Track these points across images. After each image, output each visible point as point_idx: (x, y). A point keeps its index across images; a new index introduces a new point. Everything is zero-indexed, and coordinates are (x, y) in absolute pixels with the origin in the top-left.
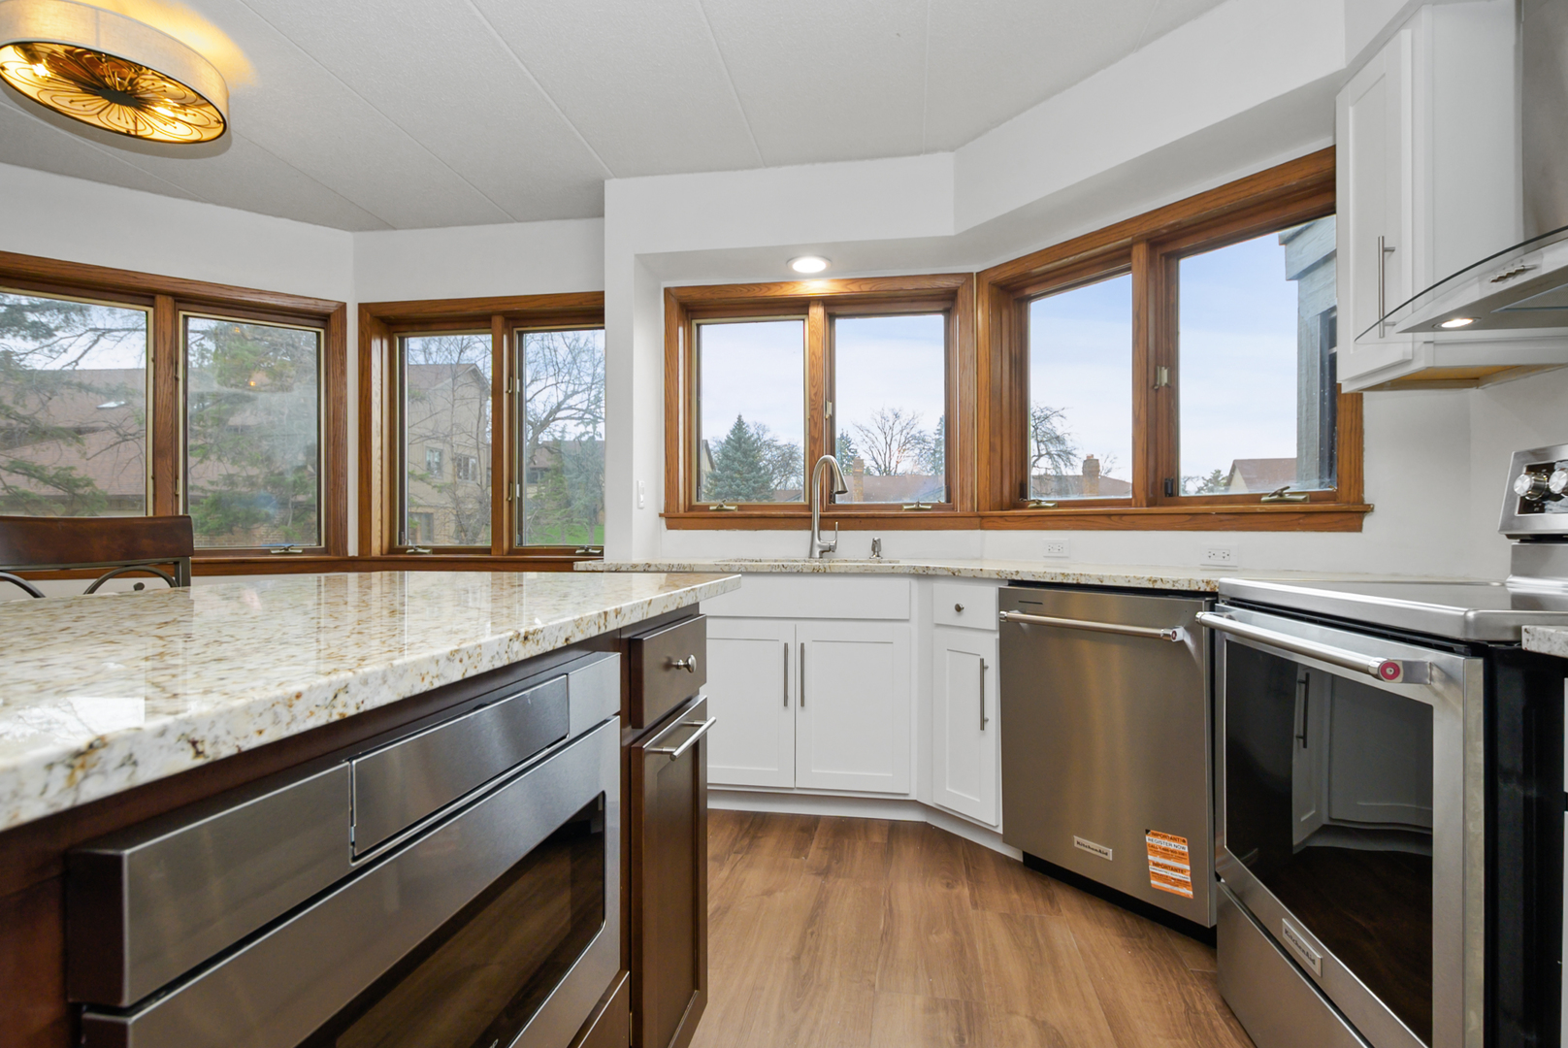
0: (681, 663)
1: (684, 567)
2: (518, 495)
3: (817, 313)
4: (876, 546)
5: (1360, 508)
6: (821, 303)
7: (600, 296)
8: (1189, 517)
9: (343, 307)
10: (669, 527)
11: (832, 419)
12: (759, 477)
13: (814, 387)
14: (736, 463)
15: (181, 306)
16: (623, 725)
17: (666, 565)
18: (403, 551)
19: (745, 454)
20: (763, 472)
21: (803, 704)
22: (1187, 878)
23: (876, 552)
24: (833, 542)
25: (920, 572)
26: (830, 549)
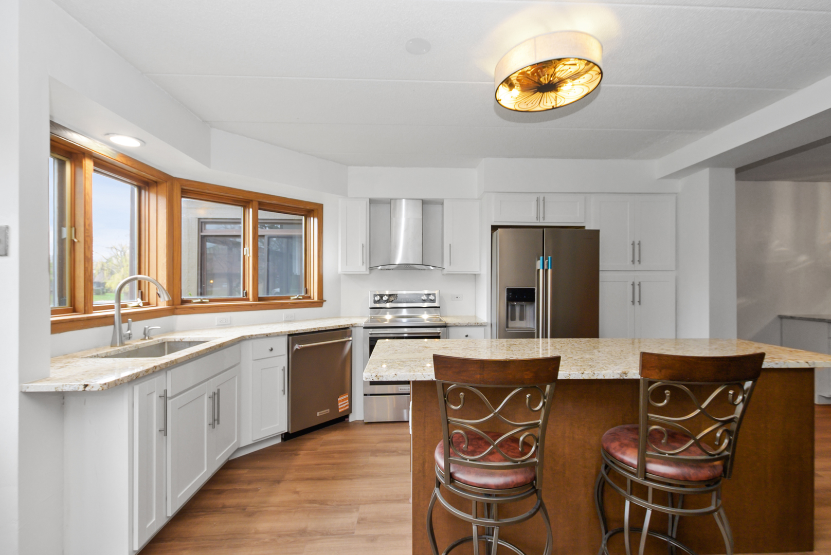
5: (322, 301)
8: (281, 305)
22: (348, 403)
23: (146, 334)
24: (129, 332)
25: (247, 338)
26: (129, 337)
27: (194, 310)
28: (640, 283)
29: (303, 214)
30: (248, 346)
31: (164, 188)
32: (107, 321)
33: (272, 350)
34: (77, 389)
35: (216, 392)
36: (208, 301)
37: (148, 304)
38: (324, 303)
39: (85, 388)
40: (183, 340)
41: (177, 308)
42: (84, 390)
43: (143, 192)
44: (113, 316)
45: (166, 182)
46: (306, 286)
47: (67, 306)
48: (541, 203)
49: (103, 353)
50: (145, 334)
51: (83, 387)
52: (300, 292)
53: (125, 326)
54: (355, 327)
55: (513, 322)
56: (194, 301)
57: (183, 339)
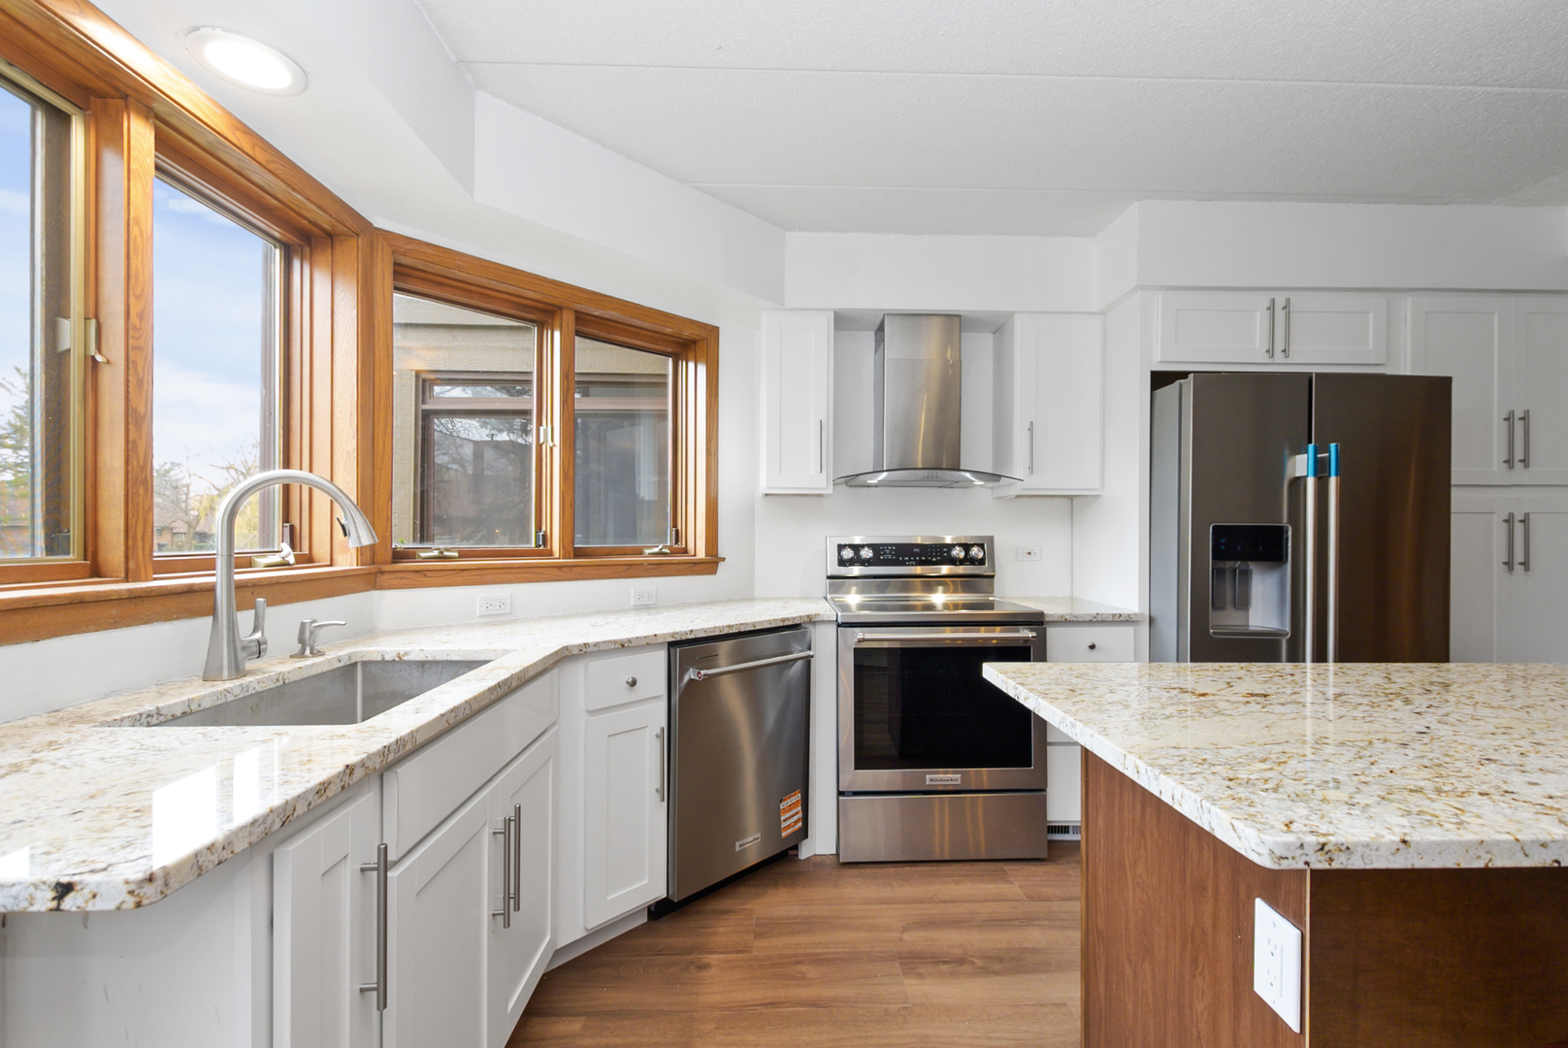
5: (715, 559)
8: (626, 567)
22: (800, 815)
23: (306, 641)
24: (258, 635)
25: (576, 652)
26: (259, 648)
27: (425, 575)
28: (1527, 515)
29: (669, 350)
30: (577, 674)
31: (350, 252)
32: (194, 602)
33: (633, 683)
34: (24, 905)
35: (512, 814)
36: (456, 554)
37: (308, 559)
38: (721, 564)
39: (60, 898)
40: (406, 658)
41: (382, 572)
42: (58, 909)
43: (296, 264)
44: (210, 589)
45: (358, 235)
46: (675, 525)
47: (73, 557)
48: (1281, 313)
49: (175, 704)
50: (301, 640)
51: (52, 894)
52: (662, 538)
53: (245, 619)
54: (815, 623)
55: (1219, 613)
56: (423, 555)
57: (406, 654)
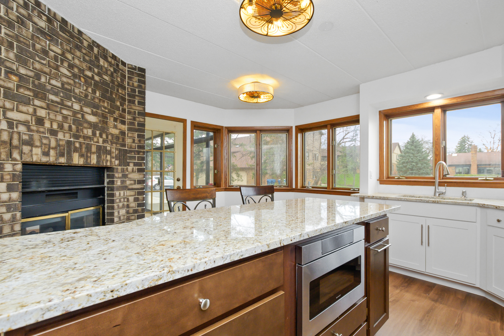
0: (381, 229)
1: (385, 198)
2: (334, 173)
3: (438, 112)
4: (464, 193)
6: (440, 107)
7: (358, 116)
9: (292, 127)
10: (381, 184)
11: (445, 148)
12: (422, 155)
13: (437, 137)
14: (411, 150)
15: (261, 132)
16: (365, 242)
17: (379, 197)
18: (305, 187)
19: (416, 147)
20: (424, 153)
21: (429, 245)
24: (444, 191)
33: (499, 221)
